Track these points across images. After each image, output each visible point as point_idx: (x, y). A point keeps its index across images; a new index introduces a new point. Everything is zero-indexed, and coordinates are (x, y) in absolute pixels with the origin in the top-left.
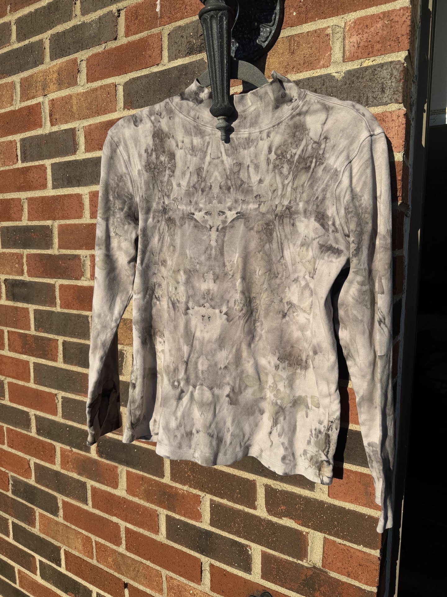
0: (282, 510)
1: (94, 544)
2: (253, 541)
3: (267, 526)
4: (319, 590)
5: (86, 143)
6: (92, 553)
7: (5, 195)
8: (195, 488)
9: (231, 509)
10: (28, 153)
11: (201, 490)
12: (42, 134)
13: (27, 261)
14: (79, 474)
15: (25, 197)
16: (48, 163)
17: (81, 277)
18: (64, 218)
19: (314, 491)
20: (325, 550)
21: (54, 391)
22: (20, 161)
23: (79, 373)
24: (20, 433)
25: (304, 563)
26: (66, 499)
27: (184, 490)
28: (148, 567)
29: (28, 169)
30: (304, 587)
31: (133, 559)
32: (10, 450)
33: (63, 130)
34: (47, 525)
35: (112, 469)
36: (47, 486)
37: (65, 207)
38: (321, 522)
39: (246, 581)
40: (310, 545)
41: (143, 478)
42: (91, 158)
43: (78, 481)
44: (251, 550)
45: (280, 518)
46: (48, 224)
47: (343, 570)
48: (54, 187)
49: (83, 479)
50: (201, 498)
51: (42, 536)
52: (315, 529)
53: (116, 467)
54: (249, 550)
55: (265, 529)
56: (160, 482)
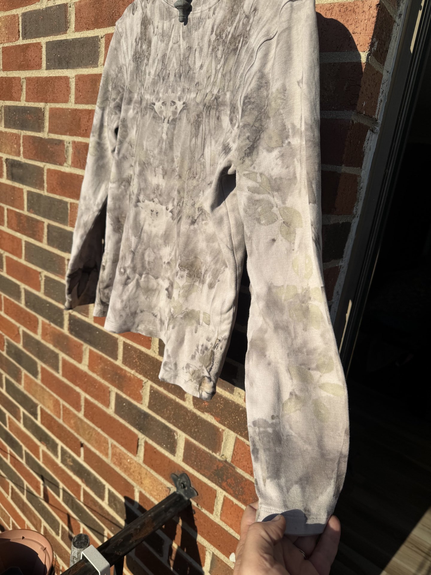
0: (205, 405)
1: (61, 407)
2: (179, 428)
3: (192, 418)
4: (226, 481)
5: (76, 21)
6: (60, 413)
7: (9, 73)
8: (140, 374)
9: (166, 397)
10: (28, 30)
11: (145, 376)
12: (40, 9)
13: (23, 142)
14: (55, 346)
15: (24, 77)
16: (43, 41)
17: (64, 163)
18: (54, 101)
19: (233, 394)
20: (235, 448)
21: (39, 269)
22: (21, 38)
23: (58, 256)
24: (13, 303)
25: (217, 456)
26: (44, 366)
27: (131, 374)
28: (99, 433)
29: (27, 46)
30: (215, 476)
31: (88, 425)
32: (6, 316)
33: (57, 5)
34: (30, 384)
35: (78, 346)
36: (31, 352)
37: (55, 90)
38: (235, 423)
39: (170, 461)
40: (224, 441)
41: (101, 358)
42: (79, 38)
43: (53, 352)
44: (177, 435)
45: (203, 412)
46: (41, 107)
47: (248, 469)
48: (48, 68)
49: (57, 351)
50: (144, 382)
51: (26, 392)
52: (229, 428)
53: (82, 345)
54: (176, 435)
55: (190, 420)
56: (114, 364)
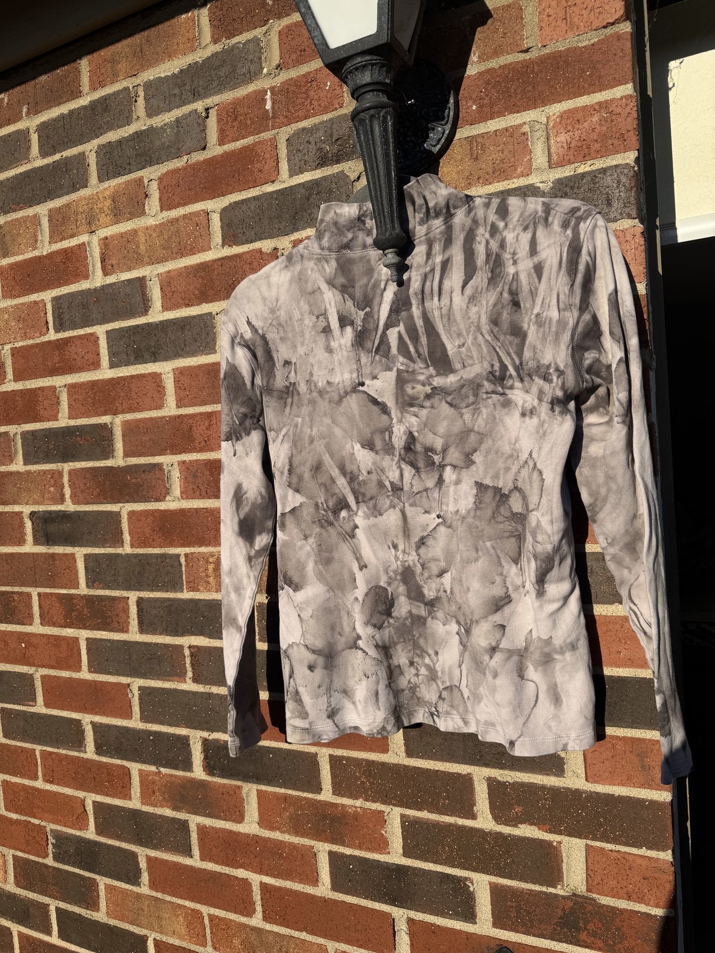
0: (516, 813)
1: (206, 921)
2: (475, 870)
3: (495, 842)
4: (586, 929)
5: (162, 297)
6: (205, 936)
7: (27, 382)
8: (374, 801)
9: (436, 824)
10: (67, 318)
11: (384, 802)
12: (89, 289)
13: (69, 481)
14: (175, 808)
15: (62, 384)
16: (101, 330)
17: (165, 497)
18: (131, 410)
19: (563, 777)
20: (590, 864)
21: (124, 680)
22: (52, 330)
23: (167, 646)
24: (66, 756)
25: (559, 891)
26: (153, 853)
27: (356, 807)
28: (304, 941)
29: (67, 341)
30: (562, 928)
31: (277, 934)
32: (48, 787)
33: (124, 281)
34: (119, 903)
35: (232, 792)
36: (118, 838)
37: (133, 394)
38: (578, 822)
39: (469, 936)
40: (565, 861)
41: (286, 798)
42: (173, 319)
43: (174, 820)
44: (473, 884)
45: (516, 826)
46: (104, 422)
47: (620, 891)
48: (112, 365)
49: (182, 816)
50: (386, 814)
51: (113, 922)
52: (570, 835)
53: (239, 788)
54: (470, 884)
55: (493, 847)
56: (316, 801)
